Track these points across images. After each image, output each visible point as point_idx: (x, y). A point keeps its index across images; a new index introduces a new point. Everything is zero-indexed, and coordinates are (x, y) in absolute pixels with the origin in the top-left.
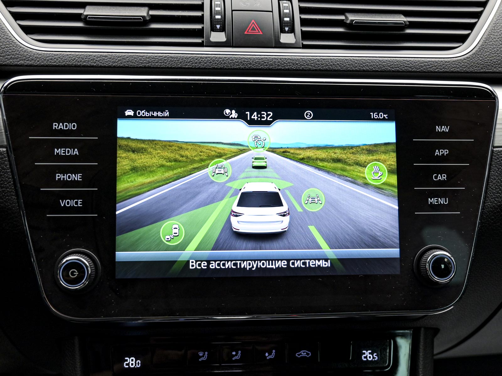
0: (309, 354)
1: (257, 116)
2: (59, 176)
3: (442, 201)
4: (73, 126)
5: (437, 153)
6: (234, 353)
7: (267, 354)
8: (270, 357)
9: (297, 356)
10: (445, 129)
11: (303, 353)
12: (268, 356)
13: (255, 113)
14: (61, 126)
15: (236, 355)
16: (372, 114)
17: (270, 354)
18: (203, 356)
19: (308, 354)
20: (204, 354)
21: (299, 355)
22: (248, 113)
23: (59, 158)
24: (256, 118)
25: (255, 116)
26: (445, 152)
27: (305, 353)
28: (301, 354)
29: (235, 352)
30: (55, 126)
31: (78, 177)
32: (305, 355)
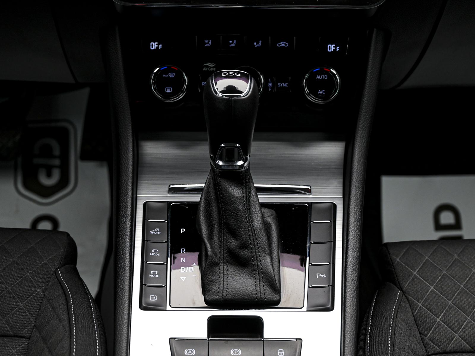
0: (287, 45)
6: (231, 42)
7: (255, 44)
8: (258, 45)
9: (277, 45)
11: (283, 44)
12: (256, 45)
15: (232, 43)
17: (257, 43)
18: (208, 43)
19: (286, 45)
20: (209, 42)
21: (279, 45)
28: (281, 44)
29: (232, 41)
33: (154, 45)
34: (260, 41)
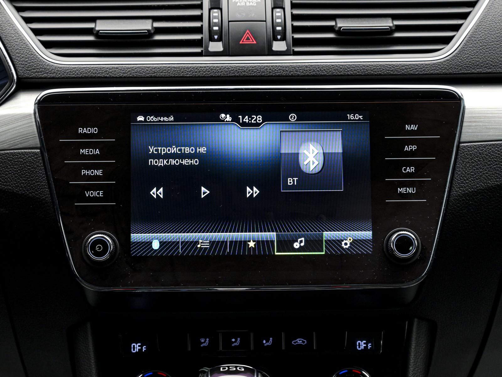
0: (305, 342)
1: (248, 119)
2: (84, 172)
3: (410, 190)
4: (94, 130)
5: (406, 148)
6: (233, 340)
7: (264, 342)
8: (268, 344)
9: (293, 343)
10: (414, 127)
11: (299, 341)
12: (266, 343)
13: (247, 117)
14: (85, 131)
15: (235, 342)
16: (349, 115)
17: (267, 341)
18: (205, 342)
19: (303, 342)
20: (206, 340)
21: (295, 343)
22: (241, 117)
23: (84, 157)
24: (247, 121)
25: (246, 119)
26: (414, 148)
27: (301, 341)
28: (297, 342)
29: (235, 339)
30: (80, 130)
31: (99, 173)
32: (301, 342)
33: (136, 347)
34: (271, 339)
